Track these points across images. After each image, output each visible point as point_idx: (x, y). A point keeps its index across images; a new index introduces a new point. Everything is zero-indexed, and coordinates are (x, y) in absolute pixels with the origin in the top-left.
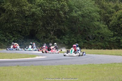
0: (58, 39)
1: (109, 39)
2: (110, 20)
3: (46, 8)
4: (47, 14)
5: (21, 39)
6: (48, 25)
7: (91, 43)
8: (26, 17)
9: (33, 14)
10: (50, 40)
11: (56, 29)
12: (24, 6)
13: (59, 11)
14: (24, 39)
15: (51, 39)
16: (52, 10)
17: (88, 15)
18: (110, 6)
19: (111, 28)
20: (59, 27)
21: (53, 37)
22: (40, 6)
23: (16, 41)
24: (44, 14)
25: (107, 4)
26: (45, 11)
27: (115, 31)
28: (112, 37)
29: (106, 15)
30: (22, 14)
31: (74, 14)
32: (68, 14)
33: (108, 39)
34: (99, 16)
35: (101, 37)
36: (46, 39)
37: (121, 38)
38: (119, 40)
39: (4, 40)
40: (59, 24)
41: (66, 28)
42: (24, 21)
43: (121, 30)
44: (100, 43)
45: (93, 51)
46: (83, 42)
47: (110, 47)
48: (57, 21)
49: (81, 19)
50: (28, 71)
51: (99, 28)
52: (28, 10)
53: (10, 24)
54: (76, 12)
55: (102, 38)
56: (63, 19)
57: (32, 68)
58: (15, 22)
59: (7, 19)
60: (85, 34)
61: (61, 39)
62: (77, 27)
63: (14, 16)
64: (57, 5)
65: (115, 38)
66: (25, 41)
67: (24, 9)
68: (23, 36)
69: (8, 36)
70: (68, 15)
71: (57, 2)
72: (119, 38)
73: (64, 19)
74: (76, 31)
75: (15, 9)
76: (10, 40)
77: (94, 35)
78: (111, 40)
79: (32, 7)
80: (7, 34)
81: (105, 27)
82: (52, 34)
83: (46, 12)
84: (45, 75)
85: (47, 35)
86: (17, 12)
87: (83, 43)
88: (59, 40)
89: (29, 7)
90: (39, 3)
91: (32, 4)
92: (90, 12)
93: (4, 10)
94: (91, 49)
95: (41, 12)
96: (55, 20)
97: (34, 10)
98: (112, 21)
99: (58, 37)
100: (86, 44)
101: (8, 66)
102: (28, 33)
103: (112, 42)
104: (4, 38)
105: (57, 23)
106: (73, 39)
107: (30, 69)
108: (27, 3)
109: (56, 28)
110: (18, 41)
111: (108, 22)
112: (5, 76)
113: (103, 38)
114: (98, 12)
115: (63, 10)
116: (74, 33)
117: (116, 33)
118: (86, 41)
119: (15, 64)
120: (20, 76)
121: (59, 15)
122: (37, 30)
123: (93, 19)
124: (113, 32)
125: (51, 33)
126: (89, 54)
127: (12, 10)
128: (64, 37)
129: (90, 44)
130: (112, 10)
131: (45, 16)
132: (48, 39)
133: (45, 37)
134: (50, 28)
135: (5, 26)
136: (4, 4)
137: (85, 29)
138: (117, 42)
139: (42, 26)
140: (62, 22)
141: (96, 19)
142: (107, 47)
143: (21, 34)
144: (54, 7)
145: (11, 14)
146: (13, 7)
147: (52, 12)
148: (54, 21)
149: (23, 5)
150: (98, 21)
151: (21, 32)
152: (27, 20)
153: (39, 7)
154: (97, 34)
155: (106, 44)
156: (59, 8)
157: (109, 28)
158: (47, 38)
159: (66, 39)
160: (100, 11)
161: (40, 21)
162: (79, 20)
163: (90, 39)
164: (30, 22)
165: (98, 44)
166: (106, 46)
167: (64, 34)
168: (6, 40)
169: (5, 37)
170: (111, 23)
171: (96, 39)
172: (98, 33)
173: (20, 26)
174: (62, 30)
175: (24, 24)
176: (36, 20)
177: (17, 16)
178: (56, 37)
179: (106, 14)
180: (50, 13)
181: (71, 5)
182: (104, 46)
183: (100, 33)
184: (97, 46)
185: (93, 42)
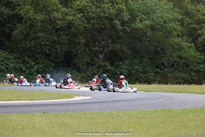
0: (111, 67)
1: (198, 68)
2: (200, 35)
3: (91, 14)
4: (93, 24)
5: (49, 68)
6: (95, 43)
7: (167, 74)
8: (58, 29)
9: (70, 25)
10: (98, 68)
11: (108, 51)
12: (55, 12)
13: (114, 19)
14: (54, 67)
15: (100, 67)
16: (100, 18)
17: (162, 26)
18: (198, 11)
19: (200, 49)
20: (113, 48)
21: (102, 64)
22: (80, 11)
23: (42, 70)
24: (87, 26)
25: (194, 8)
26: (89, 19)
28: (202, 64)
29: (192, 26)
30: (50, 25)
31: (138, 25)
32: (128, 24)
33: (196, 67)
34: (180, 28)
35: (184, 63)
36: (91, 68)
39: (21, 69)
40: (114, 42)
41: (125, 49)
42: (55, 37)
44: (182, 74)
45: (170, 87)
46: (154, 72)
47: (199, 81)
48: (110, 37)
49: (149, 33)
50: (61, 121)
51: (181, 48)
52: (61, 17)
53: (30, 42)
54: (141, 21)
55: (185, 66)
56: (119, 32)
57: (68, 115)
58: (38, 38)
59: (25, 33)
60: (157, 59)
61: (116, 67)
62: (144, 46)
63: (38, 28)
64: (109, 9)
66: (55, 71)
67: (54, 17)
68: (53, 62)
69: (28, 63)
70: (127, 26)
71: (110, 4)
73: (121, 34)
74: (142, 54)
75: (40, 17)
76: (31, 69)
78: (201, 68)
79: (67, 14)
80: (26, 58)
81: (189, 47)
82: (101, 59)
83: (91, 22)
84: (90, 127)
85: (92, 60)
86: (43, 21)
87: (153, 74)
88: (113, 68)
89: (62, 13)
90: (79, 6)
91: (67, 8)
92: (165, 22)
93: (20, 19)
94: (167, 83)
95: (83, 22)
96: (106, 35)
97: (71, 18)
98: (203, 37)
99: (112, 64)
100: (158, 75)
101: (27, 112)
102: (60, 58)
103: (202, 71)
104: (21, 65)
105: (110, 41)
106: (137, 67)
107: (63, 119)
108: (59, 6)
109: (107, 48)
110: (44, 70)
111: (196, 38)
112: (23, 129)
113: (187, 66)
114: (178, 20)
115: (120, 18)
116: (138, 56)
118: (158, 70)
119: (40, 109)
120: (47, 130)
121: (113, 27)
122: (77, 51)
123: (170, 33)
124: (203, 54)
125: (100, 56)
126: (164, 92)
127: (35, 19)
128: (121, 63)
129: (166, 76)
130: (202, 17)
131: (89, 28)
132: (95, 67)
133: (90, 63)
134: (97, 48)
135: (23, 45)
136: (21, 9)
137: (156, 51)
139: (85, 45)
140: (118, 38)
141: (175, 33)
142: (194, 80)
143: (49, 59)
144: (105, 12)
145: (32, 25)
146: (35, 13)
147: (101, 21)
148: (104, 37)
149: (54, 10)
150: (178, 36)
151: (49, 55)
152: (59, 36)
153: (79, 13)
155: (192, 75)
156: (112, 14)
157: (197, 48)
158: (93, 65)
159: (125, 67)
160: (182, 20)
161: (81, 37)
162: (146, 35)
163: (165, 67)
164: (64, 38)
165: (178, 75)
166: (192, 79)
167: (121, 59)
168: (24, 70)
169: (22, 63)
170: (200, 39)
171: (175, 67)
172: (180, 57)
173: (48, 45)
174: (119, 52)
175: (54, 42)
176: (75, 35)
177: (42, 28)
178: (107, 63)
179: (191, 24)
180: (97, 23)
181: (133, 10)
182: (189, 78)
183: (183, 57)
184: (176, 78)
185: (171, 73)
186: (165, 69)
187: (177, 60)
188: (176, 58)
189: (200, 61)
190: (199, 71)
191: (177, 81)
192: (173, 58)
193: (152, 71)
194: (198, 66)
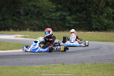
1: (50, 16)
7: (23, 21)
27: (59, 4)
28: (54, 12)
33: (48, 15)
35: (38, 12)
37: (67, 14)
38: (65, 16)
43: (67, 2)
44: (37, 22)
46: (11, 20)
55: (38, 14)
65: (58, 14)
72: (64, 13)
77: (27, 8)
78: (53, 16)
87: (11, 21)
103: (54, 19)
113: (41, 14)
117: (60, 6)
124: (55, 4)
129: (22, 23)
138: (61, 20)
154: (32, 7)
155: (45, 23)
163: (21, 15)
165: (33, 22)
171: (30, 15)
182: (43, 25)
183: (37, 6)
184: (32, 25)
185: (27, 20)
186: (22, 17)
187: (32, 9)
188: (31, 7)
189: (52, 10)
190: (51, 19)
191: (32, 27)
192: (29, 7)
193: (10, 19)
194: (51, 14)
